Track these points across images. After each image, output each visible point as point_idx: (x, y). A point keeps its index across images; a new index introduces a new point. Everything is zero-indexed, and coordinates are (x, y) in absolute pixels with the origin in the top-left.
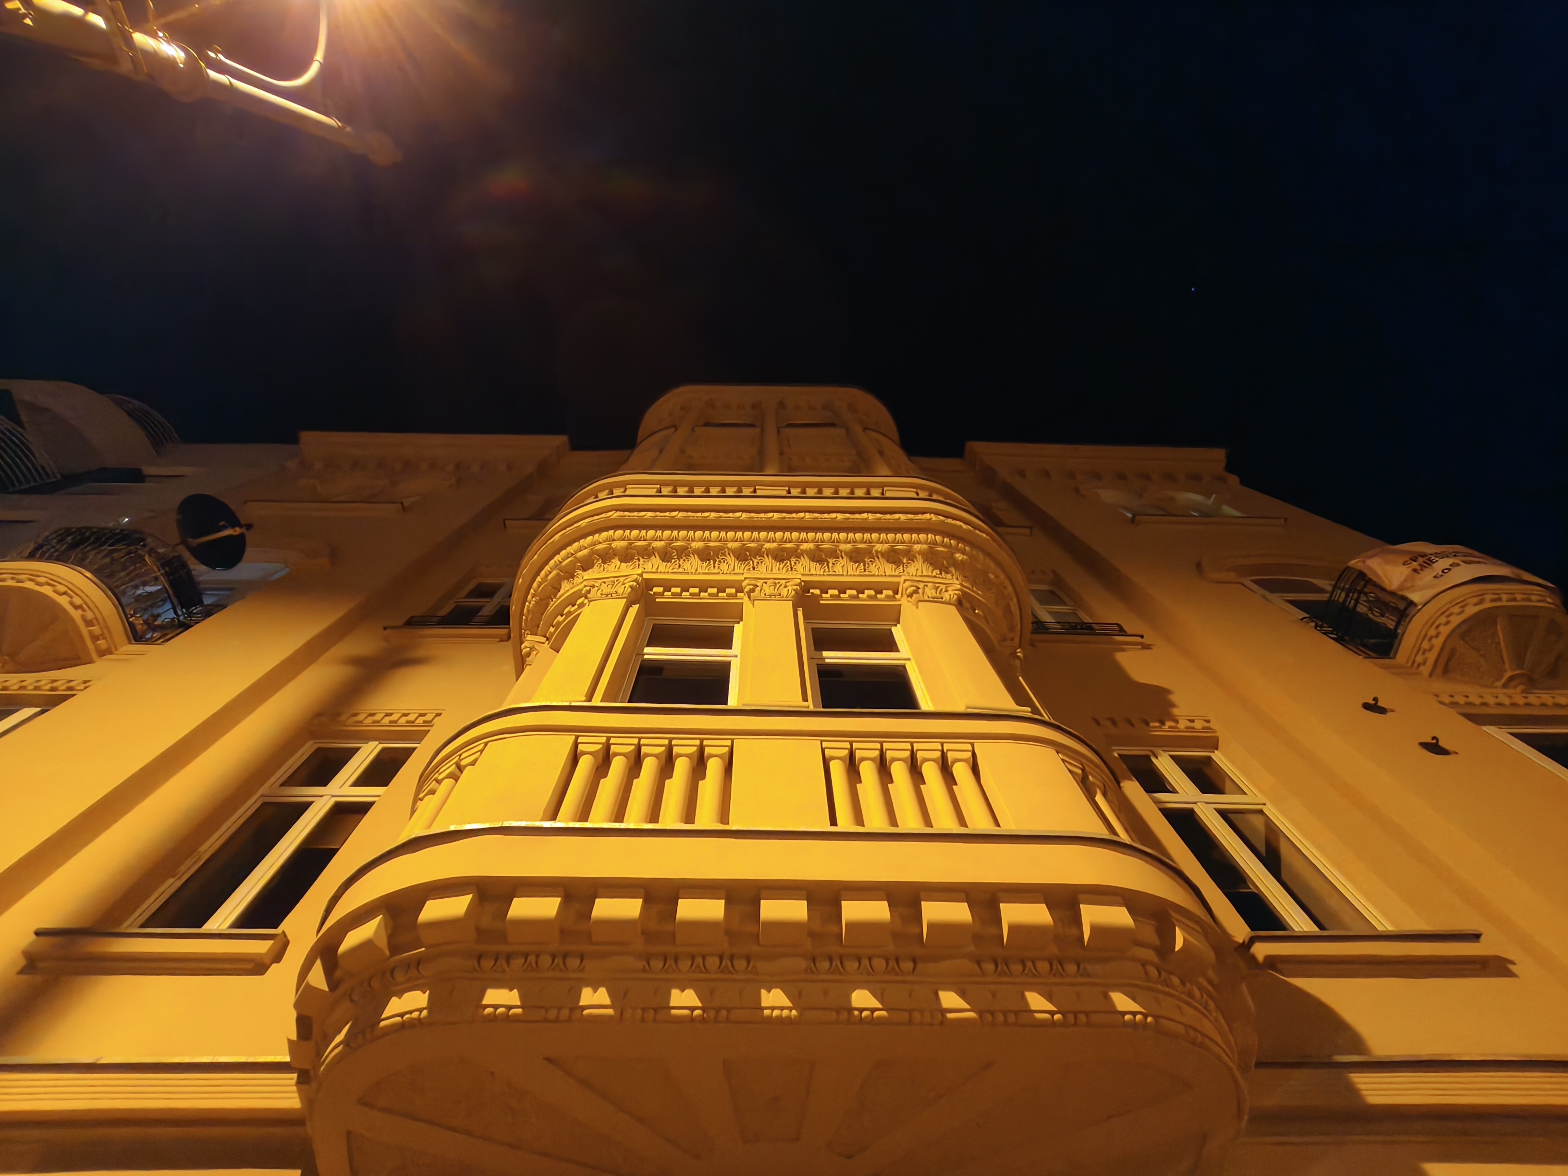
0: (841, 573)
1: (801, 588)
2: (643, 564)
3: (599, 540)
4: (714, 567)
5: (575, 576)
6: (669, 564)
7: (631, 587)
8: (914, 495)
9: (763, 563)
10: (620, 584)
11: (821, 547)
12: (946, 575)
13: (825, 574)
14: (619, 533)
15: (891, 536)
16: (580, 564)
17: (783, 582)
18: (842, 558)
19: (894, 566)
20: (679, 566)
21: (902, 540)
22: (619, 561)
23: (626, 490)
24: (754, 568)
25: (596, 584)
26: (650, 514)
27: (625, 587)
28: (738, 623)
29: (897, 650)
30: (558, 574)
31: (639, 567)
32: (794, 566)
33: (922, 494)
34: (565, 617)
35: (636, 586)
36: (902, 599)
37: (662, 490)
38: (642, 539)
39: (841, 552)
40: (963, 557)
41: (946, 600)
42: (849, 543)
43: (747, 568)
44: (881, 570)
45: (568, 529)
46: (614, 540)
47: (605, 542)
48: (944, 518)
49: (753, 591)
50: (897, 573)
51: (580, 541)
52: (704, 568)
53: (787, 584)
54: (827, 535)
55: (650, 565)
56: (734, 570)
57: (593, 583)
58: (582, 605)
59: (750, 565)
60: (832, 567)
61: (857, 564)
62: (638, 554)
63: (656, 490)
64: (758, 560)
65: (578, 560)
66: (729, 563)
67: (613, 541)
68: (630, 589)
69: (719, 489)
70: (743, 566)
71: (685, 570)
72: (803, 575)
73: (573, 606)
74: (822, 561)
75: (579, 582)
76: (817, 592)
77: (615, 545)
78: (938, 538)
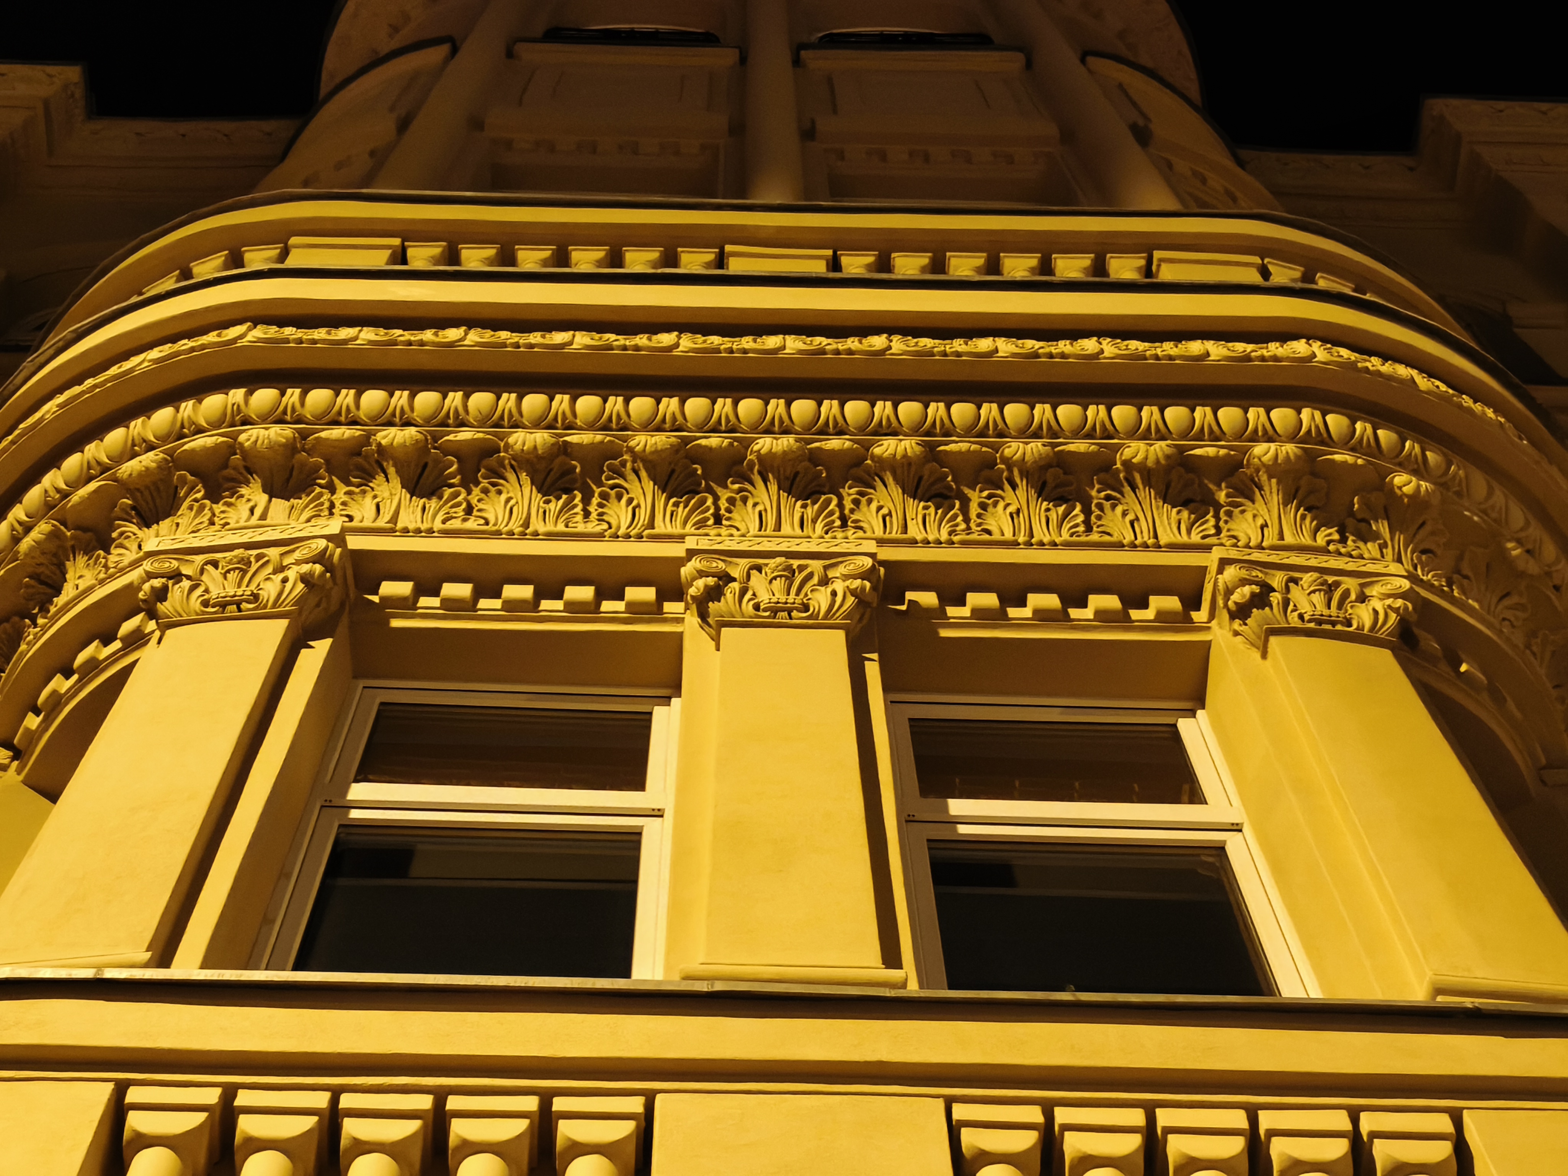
0: (1008, 535)
1: (874, 588)
2: (344, 504)
3: (194, 419)
4: (587, 514)
5: (114, 540)
6: (433, 504)
7: (304, 579)
8: (1253, 277)
9: (750, 503)
10: (269, 569)
11: (942, 448)
12: (1361, 544)
13: (955, 539)
14: (264, 397)
15: (1175, 414)
16: (130, 502)
17: (816, 565)
18: (1014, 487)
19: (1185, 514)
20: (469, 510)
21: (1215, 428)
22: (264, 491)
23: (285, 254)
24: (718, 520)
25: (186, 570)
26: (368, 334)
27: (285, 581)
28: (666, 700)
29: (1196, 796)
30: (54, 535)
31: (331, 514)
32: (852, 511)
33: (1282, 274)
34: (79, 680)
35: (322, 575)
36: (1214, 624)
37: (410, 252)
38: (343, 419)
39: (1010, 469)
40: (1419, 487)
41: (1360, 628)
42: (1037, 435)
43: (694, 519)
44: (1143, 526)
45: (90, 382)
46: (246, 421)
47: (219, 427)
48: (1354, 356)
49: (714, 593)
50: (1195, 538)
51: (133, 424)
52: (551, 518)
53: (831, 574)
54: (962, 411)
55: (368, 504)
56: (651, 525)
57: (175, 564)
58: (137, 640)
59: (708, 509)
60: (979, 516)
61: (1061, 509)
62: (330, 472)
63: (388, 252)
64: (732, 491)
65: (126, 487)
66: (635, 503)
67: (244, 423)
68: (301, 586)
69: (599, 253)
70: (682, 512)
71: (487, 523)
72: (881, 542)
73: (106, 643)
74: (946, 497)
75: (126, 562)
76: (928, 599)
77: (250, 436)
78: (1336, 422)
